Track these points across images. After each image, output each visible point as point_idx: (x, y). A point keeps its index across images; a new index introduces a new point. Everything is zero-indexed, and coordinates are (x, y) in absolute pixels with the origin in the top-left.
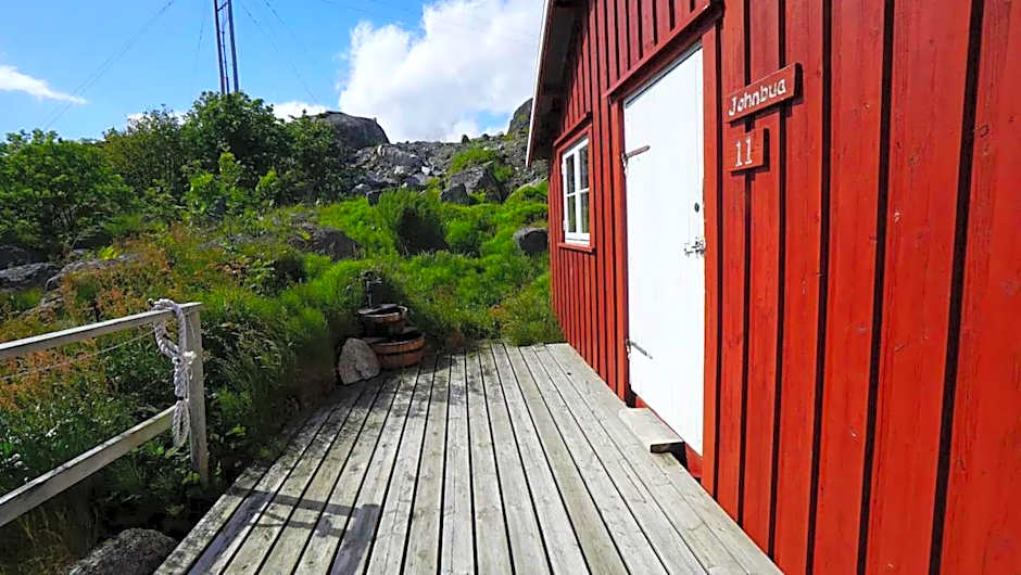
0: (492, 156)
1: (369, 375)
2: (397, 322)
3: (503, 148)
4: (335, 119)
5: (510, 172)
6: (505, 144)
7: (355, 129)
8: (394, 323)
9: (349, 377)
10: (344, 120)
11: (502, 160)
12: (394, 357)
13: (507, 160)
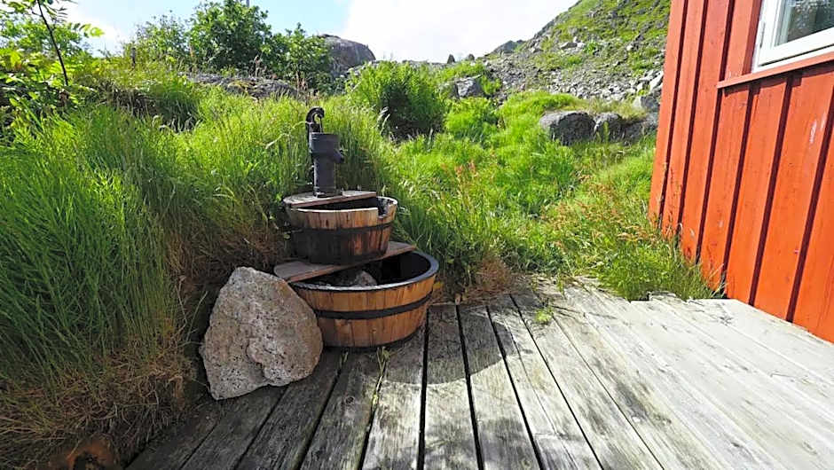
0: (480, 70)
1: (286, 377)
2: (372, 228)
3: (489, 65)
4: (329, 41)
5: (498, 85)
6: (491, 62)
7: (348, 49)
8: (364, 231)
9: (229, 380)
10: (339, 41)
11: (490, 74)
12: (361, 324)
13: (494, 75)
